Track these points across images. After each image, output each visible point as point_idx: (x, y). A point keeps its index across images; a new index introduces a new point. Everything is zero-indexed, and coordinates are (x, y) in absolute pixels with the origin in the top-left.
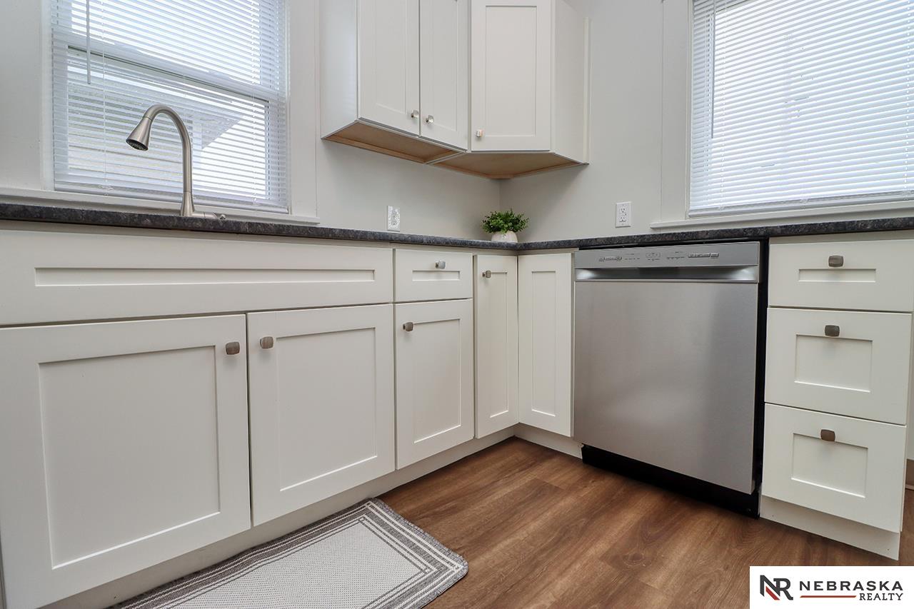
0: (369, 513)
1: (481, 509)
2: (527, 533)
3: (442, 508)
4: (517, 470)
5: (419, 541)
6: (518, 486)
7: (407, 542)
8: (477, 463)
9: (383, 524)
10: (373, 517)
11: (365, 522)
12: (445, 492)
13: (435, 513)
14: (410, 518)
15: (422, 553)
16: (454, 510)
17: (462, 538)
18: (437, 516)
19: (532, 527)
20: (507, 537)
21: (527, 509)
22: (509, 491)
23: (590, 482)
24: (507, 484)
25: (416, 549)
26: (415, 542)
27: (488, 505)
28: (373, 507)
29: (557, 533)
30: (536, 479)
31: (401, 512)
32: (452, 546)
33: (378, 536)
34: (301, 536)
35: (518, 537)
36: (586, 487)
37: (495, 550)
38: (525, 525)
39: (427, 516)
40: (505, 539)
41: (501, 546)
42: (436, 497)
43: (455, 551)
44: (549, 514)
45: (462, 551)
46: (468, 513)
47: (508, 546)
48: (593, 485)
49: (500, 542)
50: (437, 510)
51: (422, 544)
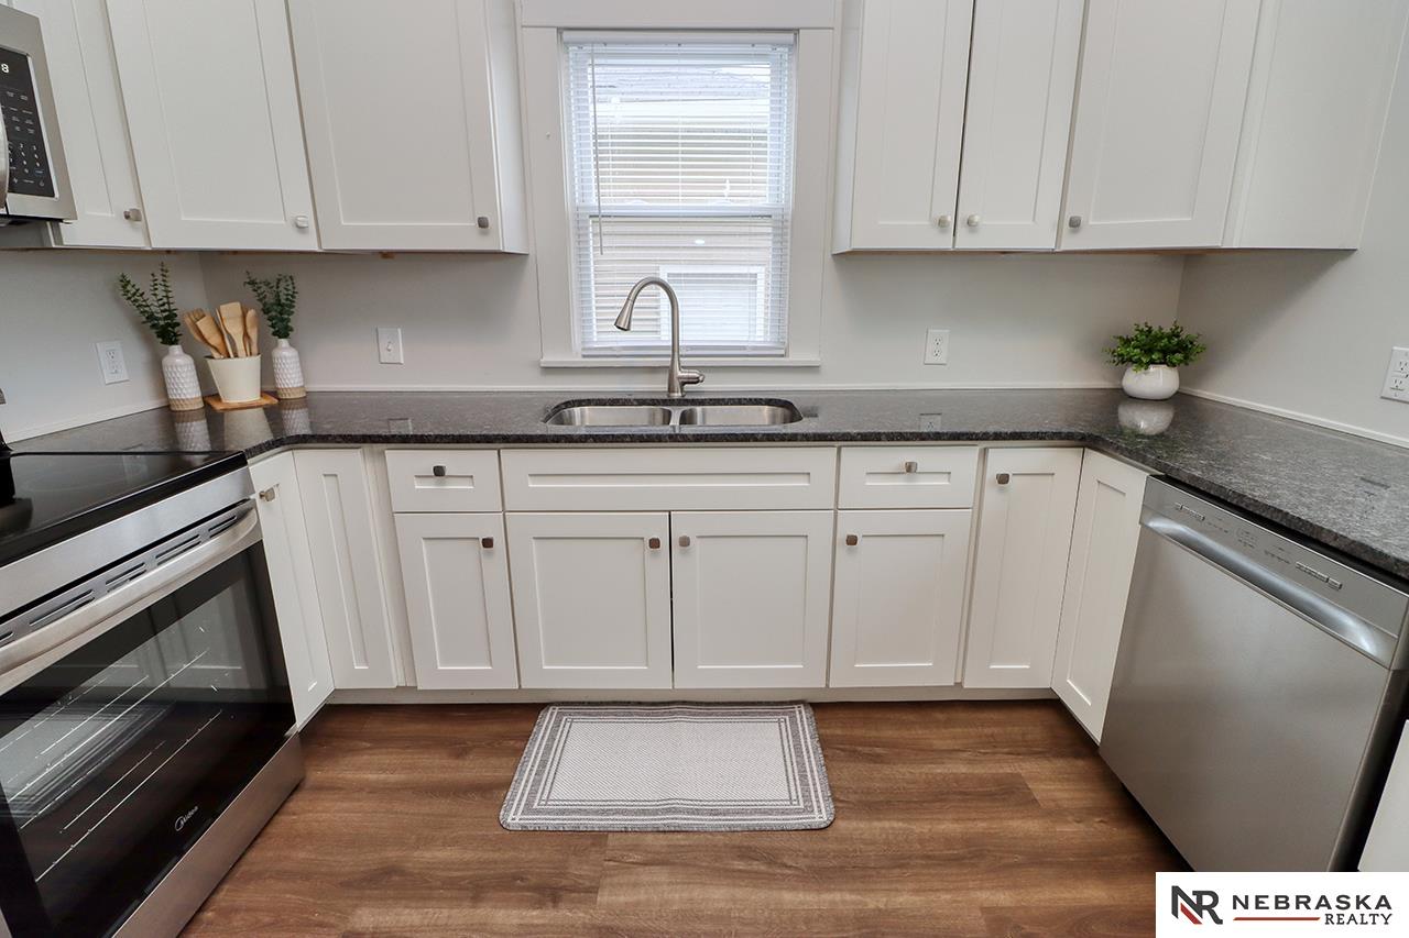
0: (793, 719)
1: (907, 773)
2: (930, 830)
3: (866, 750)
4: (1006, 750)
5: (812, 771)
6: (983, 771)
7: (801, 764)
8: (962, 715)
9: (796, 736)
10: (794, 723)
11: (783, 724)
12: (888, 733)
13: (855, 751)
14: (825, 743)
15: (804, 783)
16: (877, 759)
17: (856, 793)
18: (854, 755)
19: (943, 827)
20: (902, 820)
21: (963, 804)
22: (964, 770)
23: (1097, 820)
24: (970, 762)
25: (803, 777)
26: (808, 769)
27: (921, 773)
28: (800, 712)
29: (966, 850)
30: (1019, 775)
31: (822, 731)
32: (836, 795)
33: (783, 746)
34: (723, 709)
35: (914, 827)
36: (1078, 822)
37: (876, 824)
38: (939, 819)
39: (842, 750)
40: (898, 820)
41: (887, 824)
42: (873, 733)
43: (835, 800)
44: (984, 825)
45: (840, 805)
46: (887, 770)
47: (893, 828)
48: (1096, 825)
49: (889, 820)
50: (860, 748)
51: (812, 776)
